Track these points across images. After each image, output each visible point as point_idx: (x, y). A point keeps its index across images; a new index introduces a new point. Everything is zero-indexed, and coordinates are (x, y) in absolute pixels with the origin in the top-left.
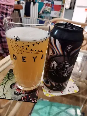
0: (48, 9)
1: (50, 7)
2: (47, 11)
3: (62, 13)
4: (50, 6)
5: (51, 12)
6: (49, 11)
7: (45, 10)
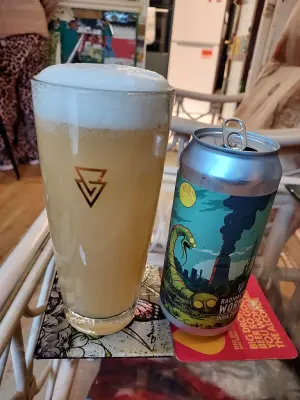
0: (94, 53)
3: (138, 64)
4: (101, 41)
5: (103, 61)
7: (83, 54)
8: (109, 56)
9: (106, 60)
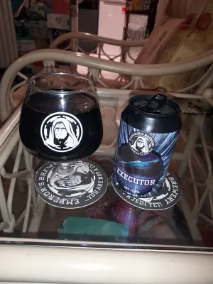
0: (39, 9)
1: (41, 4)
2: (35, 13)
3: (73, 18)
5: (46, 16)
6: (42, 13)
7: (30, 10)
8: (50, 13)
9: (48, 15)
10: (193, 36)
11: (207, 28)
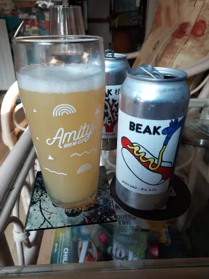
10: (189, 43)
11: (203, 34)
